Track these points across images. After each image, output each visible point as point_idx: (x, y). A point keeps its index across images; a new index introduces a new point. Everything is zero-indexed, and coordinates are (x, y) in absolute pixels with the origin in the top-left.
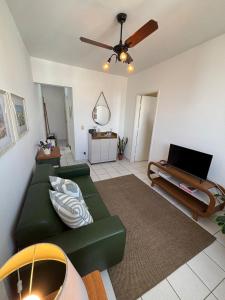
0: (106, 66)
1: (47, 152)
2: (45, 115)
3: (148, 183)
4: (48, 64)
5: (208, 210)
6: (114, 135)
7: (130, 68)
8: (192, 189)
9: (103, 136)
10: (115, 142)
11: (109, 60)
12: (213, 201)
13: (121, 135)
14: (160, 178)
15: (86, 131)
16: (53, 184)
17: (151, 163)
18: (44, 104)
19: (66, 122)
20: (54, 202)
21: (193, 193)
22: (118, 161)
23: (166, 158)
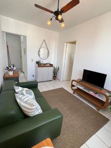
0: (49, 23)
1: (11, 73)
2: (8, 53)
3: (71, 92)
4: (12, 20)
5: (105, 105)
6: (51, 65)
7: (63, 25)
8: (96, 94)
9: (45, 65)
10: (51, 69)
11: (51, 19)
12: (107, 100)
13: (55, 65)
14: (78, 89)
15: (34, 63)
16: (17, 91)
17: (73, 81)
18: (7, 46)
19: (21, 57)
20: (18, 101)
21: (97, 96)
22: (53, 81)
23: (81, 78)
